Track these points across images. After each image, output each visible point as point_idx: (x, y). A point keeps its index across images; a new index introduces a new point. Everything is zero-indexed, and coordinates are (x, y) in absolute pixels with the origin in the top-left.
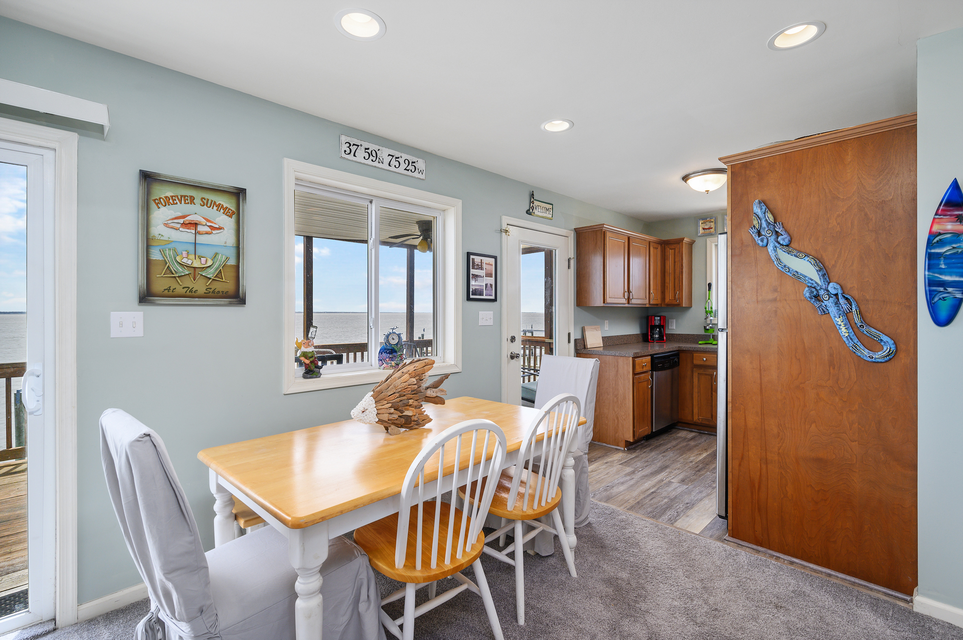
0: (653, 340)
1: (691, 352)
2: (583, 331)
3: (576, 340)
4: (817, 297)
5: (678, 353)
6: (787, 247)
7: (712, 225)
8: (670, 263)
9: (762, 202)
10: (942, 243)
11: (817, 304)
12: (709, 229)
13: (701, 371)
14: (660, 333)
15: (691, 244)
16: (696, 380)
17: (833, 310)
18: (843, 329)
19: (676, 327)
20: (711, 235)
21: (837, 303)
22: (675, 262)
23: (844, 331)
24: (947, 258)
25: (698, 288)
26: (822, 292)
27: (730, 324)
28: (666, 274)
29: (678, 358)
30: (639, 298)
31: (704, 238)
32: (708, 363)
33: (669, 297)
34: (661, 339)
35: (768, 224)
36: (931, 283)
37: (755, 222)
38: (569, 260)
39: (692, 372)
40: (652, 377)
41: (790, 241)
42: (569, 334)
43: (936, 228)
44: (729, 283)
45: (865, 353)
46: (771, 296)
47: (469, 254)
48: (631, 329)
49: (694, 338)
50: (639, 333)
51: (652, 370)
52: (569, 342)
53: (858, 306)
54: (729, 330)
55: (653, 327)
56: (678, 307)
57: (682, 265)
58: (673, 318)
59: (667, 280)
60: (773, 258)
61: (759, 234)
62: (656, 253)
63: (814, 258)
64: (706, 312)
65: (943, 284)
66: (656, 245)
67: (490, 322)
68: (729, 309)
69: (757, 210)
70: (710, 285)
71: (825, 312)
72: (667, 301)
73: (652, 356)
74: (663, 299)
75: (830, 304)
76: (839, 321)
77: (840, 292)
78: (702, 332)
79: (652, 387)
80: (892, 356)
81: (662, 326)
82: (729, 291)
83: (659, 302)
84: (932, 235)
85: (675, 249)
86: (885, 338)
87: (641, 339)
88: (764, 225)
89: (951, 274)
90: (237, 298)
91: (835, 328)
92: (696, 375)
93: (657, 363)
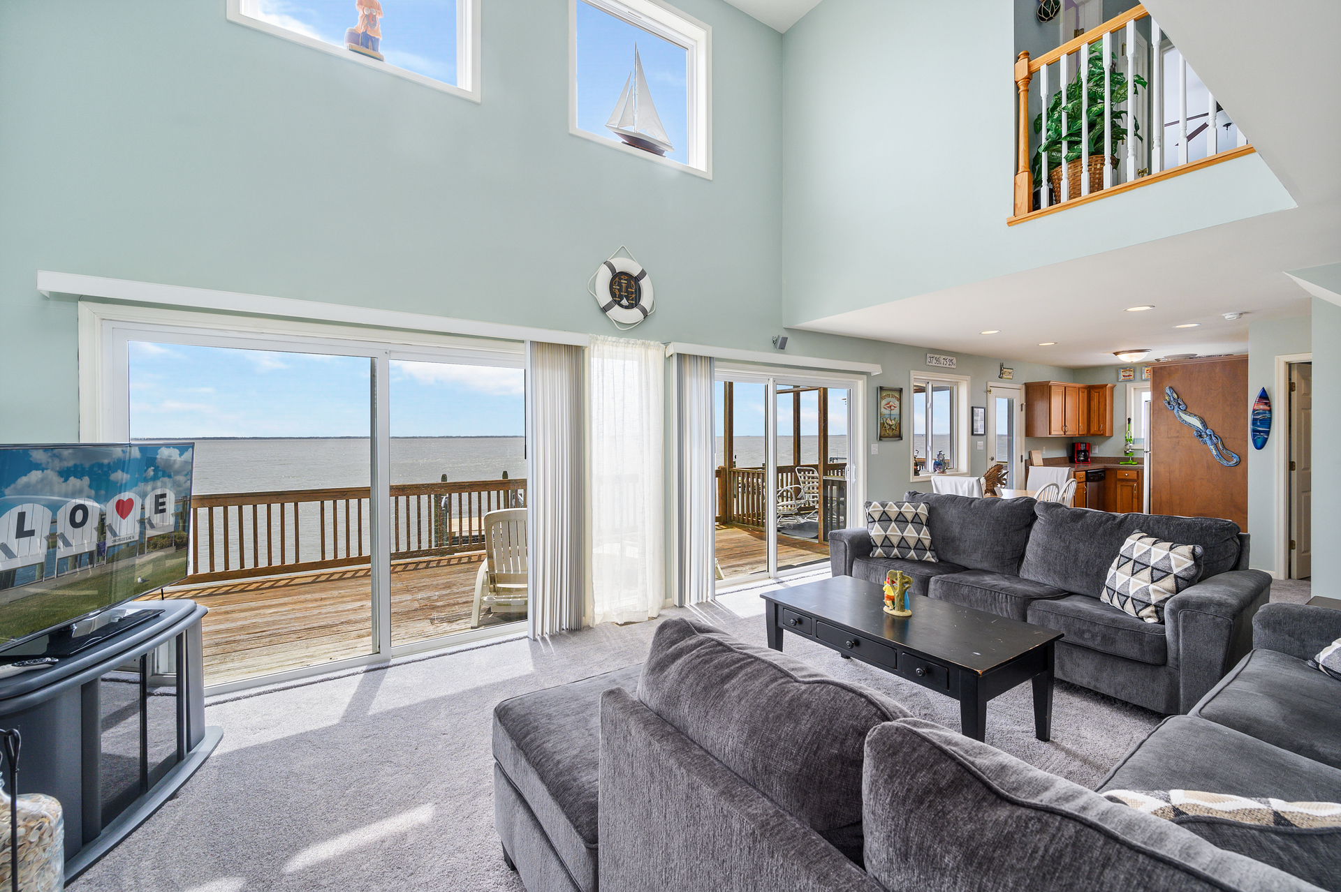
0: (1079, 461)
1: (1115, 470)
2: (1030, 454)
3: (1026, 460)
4: (1201, 436)
5: (1105, 470)
6: (1185, 411)
7: (1132, 373)
8: (1095, 403)
9: (1170, 388)
10: (1258, 414)
11: (1201, 439)
12: (1129, 376)
13: (1124, 484)
14: (1085, 456)
15: (1112, 388)
16: (1119, 491)
17: (1209, 442)
18: (1214, 451)
19: (1097, 452)
20: (1130, 381)
21: (1211, 439)
22: (1099, 402)
23: (1214, 452)
24: (1260, 420)
25: (1118, 422)
26: (1203, 434)
27: (1152, 449)
28: (1092, 411)
29: (1105, 474)
30: (1072, 431)
31: (1124, 383)
32: (1128, 478)
33: (1094, 429)
34: (1086, 461)
35: (1174, 399)
36: (1254, 431)
37: (1167, 398)
38: (1022, 405)
39: (1116, 485)
40: (1086, 486)
41: (1186, 408)
42: (1022, 456)
43: (1256, 407)
44: (1152, 428)
45: (1225, 463)
46: (1176, 435)
47: (973, 408)
48: (1061, 453)
49: (1117, 460)
50: (1066, 456)
51: (1087, 481)
52: (1022, 461)
53: (1221, 441)
54: (1151, 452)
55: (1079, 452)
56: (1102, 436)
57: (1106, 405)
58: (1095, 445)
59: (1092, 415)
60: (1177, 416)
61: (1169, 403)
62: (1084, 396)
63: (1199, 417)
64: (1126, 440)
65: (1260, 432)
66: (1083, 390)
67: (982, 448)
68: (1152, 441)
69: (1168, 391)
70: (1129, 420)
71: (1205, 443)
72: (1092, 432)
73: (1086, 471)
74: (1089, 429)
75: (1207, 439)
76: (1212, 447)
77: (1212, 434)
78: (1123, 455)
79: (1086, 493)
80: (1237, 464)
81: (1087, 451)
82: (1152, 432)
83: (1085, 432)
84: (1254, 410)
85: (1099, 393)
86: (1234, 455)
87: (1068, 461)
88: (1172, 399)
89: (1262, 427)
90: (900, 437)
91: (1210, 451)
92: (1119, 486)
93: (1089, 477)
